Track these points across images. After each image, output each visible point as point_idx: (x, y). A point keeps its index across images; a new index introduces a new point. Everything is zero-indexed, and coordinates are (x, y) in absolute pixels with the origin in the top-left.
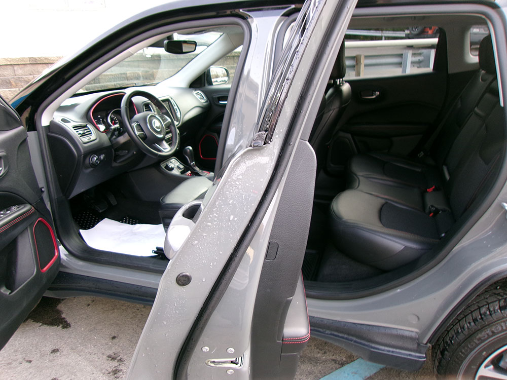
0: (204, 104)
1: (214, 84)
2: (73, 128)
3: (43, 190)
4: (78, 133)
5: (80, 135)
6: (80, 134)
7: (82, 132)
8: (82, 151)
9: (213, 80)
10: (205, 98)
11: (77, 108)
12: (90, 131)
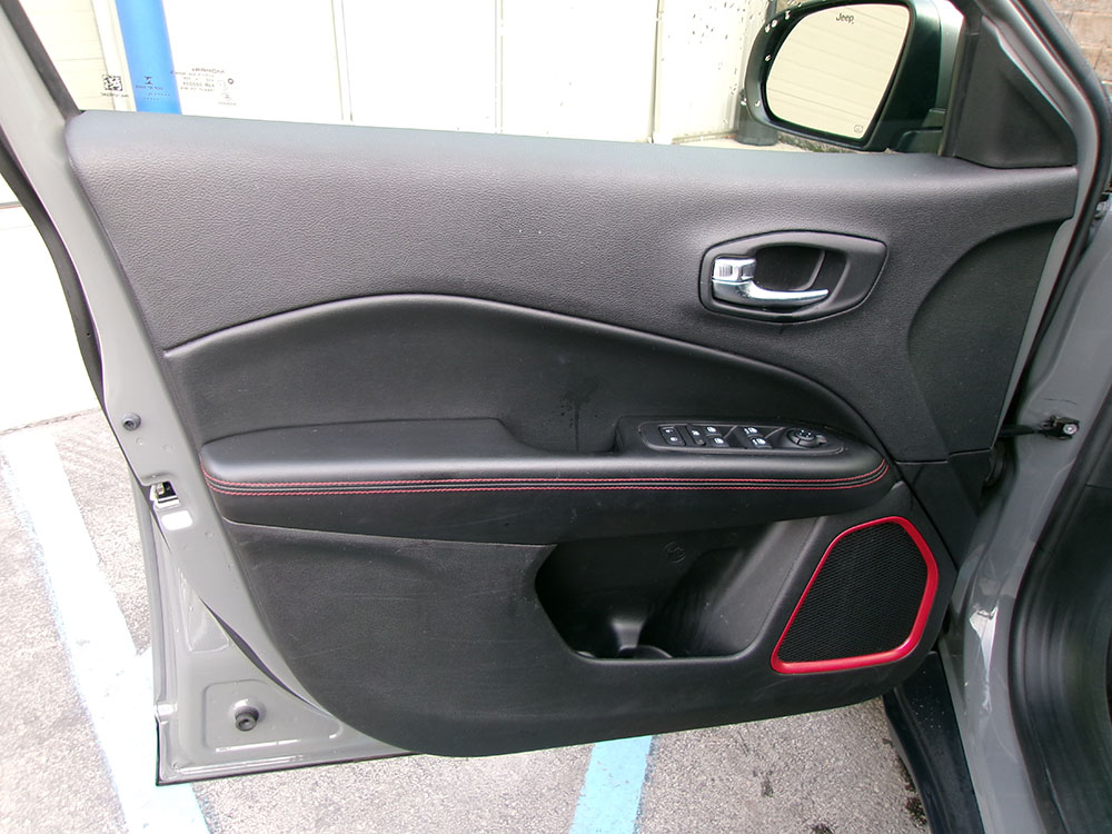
3: (1069, 430)
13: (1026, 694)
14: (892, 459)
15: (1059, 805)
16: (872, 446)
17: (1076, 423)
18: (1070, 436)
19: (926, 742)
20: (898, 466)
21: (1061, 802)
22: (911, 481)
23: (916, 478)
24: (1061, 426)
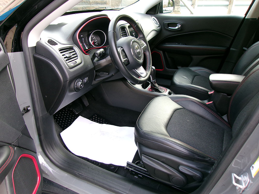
0: (158, 28)
1: (164, 12)
2: (60, 51)
3: (29, 109)
4: (65, 56)
5: (66, 59)
6: (66, 57)
7: (68, 56)
8: (68, 77)
9: (164, 9)
10: (158, 23)
11: (64, 28)
12: (76, 54)
13: (59, 163)
14: (10, 144)
15: (82, 174)
16: (5, 146)
17: (29, 106)
18: (30, 110)
19: (48, 190)
20: (13, 145)
21: (82, 173)
22: (18, 145)
23: (18, 144)
24: (27, 109)
